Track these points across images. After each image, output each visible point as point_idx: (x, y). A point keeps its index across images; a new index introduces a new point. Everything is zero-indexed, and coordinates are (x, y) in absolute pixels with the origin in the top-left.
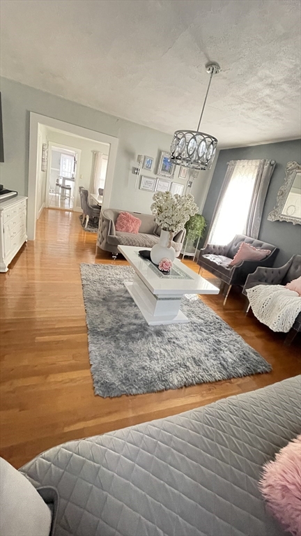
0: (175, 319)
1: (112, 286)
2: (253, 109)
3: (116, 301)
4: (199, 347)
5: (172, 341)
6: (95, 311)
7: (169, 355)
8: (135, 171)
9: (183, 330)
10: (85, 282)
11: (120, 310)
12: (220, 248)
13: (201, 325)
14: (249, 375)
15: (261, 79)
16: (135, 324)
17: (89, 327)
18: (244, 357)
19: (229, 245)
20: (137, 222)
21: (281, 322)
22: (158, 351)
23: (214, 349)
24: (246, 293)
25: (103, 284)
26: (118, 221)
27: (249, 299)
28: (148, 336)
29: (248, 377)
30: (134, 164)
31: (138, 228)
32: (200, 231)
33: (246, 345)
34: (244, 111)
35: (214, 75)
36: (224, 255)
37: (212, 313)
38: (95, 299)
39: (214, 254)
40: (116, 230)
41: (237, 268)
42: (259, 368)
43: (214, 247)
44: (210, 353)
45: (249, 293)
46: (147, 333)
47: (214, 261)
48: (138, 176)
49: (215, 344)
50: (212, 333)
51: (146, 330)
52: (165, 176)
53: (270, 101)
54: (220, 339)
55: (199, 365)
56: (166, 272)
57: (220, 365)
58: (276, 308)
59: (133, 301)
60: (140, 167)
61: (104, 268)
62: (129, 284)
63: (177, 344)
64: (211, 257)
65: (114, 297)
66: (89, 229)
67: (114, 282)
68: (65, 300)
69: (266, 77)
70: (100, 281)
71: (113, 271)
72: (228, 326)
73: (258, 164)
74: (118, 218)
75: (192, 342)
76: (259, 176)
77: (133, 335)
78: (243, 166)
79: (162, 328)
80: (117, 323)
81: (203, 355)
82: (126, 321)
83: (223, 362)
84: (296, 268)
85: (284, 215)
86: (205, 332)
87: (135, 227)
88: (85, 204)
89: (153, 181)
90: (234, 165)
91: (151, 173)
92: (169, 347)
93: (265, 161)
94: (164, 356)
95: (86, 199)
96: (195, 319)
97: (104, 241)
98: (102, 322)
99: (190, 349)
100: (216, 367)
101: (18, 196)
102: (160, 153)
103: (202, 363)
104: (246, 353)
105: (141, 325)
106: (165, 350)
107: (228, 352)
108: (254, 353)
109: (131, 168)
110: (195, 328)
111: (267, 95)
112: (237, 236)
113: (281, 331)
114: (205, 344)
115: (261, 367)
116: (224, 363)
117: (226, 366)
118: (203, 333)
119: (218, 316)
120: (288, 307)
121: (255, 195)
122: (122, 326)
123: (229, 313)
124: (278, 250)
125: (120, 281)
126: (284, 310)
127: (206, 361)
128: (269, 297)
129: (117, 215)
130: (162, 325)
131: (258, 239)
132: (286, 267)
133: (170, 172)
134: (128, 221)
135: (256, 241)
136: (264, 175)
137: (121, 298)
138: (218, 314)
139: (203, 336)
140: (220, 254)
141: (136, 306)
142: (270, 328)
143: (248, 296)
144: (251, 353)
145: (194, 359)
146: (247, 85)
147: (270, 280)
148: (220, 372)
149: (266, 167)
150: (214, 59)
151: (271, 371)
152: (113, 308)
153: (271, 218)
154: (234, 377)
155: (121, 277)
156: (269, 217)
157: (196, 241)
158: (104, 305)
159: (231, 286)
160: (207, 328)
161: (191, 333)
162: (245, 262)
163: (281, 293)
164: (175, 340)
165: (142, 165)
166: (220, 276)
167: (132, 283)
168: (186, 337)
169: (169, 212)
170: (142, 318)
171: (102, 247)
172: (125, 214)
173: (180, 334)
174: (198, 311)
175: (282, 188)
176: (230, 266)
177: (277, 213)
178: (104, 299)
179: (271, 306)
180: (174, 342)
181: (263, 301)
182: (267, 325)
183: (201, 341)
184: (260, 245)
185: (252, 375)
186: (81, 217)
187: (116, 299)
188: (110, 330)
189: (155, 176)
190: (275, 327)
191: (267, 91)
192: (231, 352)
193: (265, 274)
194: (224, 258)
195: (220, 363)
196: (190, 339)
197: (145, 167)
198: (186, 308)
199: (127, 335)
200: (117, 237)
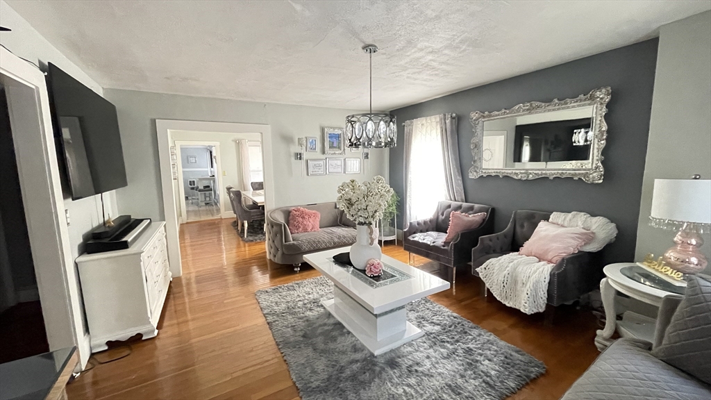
0: (406, 336)
1: (308, 313)
2: (419, 73)
3: (321, 334)
4: (449, 367)
5: (413, 369)
6: (298, 358)
7: (417, 392)
8: (299, 156)
9: (422, 349)
10: (270, 319)
11: (332, 346)
12: (425, 223)
13: (439, 334)
14: (524, 386)
15: (422, 50)
16: (357, 361)
17: (299, 386)
18: (508, 363)
19: (434, 216)
20: (315, 215)
21: (531, 299)
22: (400, 391)
23: (468, 363)
24: (478, 273)
25: (294, 313)
26: (291, 222)
27: (484, 280)
28: (380, 373)
29: (524, 389)
30: (296, 149)
31: (318, 223)
32: (394, 207)
33: (502, 343)
34: (409, 75)
35: (372, 54)
36: (433, 230)
37: (447, 313)
38: (292, 339)
39: (421, 232)
40: (292, 233)
41: (455, 245)
42: (532, 372)
43: (418, 224)
44: (466, 370)
45: (481, 271)
46: (377, 369)
47: (424, 241)
48: (303, 162)
49: (468, 356)
50: (457, 341)
51: (375, 365)
52: (335, 153)
53: (434, 64)
54: (471, 346)
55: (459, 394)
56: (377, 278)
57: (483, 384)
58: (520, 285)
59: (344, 327)
60: (303, 151)
61: (289, 289)
62: (329, 303)
63: (422, 372)
64: (419, 237)
65: (316, 329)
66: (251, 238)
67: (309, 306)
68: (253, 354)
69: (426, 47)
70: (290, 310)
71: (302, 290)
72: (471, 324)
73: (438, 119)
74: (291, 217)
75: (437, 363)
76: (444, 131)
77: (361, 378)
78: (422, 125)
79: (393, 355)
80: (333, 366)
81: (458, 376)
82: (344, 360)
83: (485, 377)
84: (522, 226)
85: (487, 169)
86: (448, 342)
87: (313, 223)
88: (239, 208)
89: (321, 162)
90: (411, 125)
91: (318, 154)
92: (412, 381)
93: (445, 115)
94: (412, 395)
95: (240, 201)
96: (429, 328)
97: (280, 253)
98: (314, 372)
99: (439, 374)
100: (480, 389)
101: (152, 223)
102: (323, 130)
103: (462, 389)
104: (508, 356)
105: (365, 359)
106: (409, 385)
107: (487, 362)
108: (517, 352)
109: (293, 154)
110: (434, 340)
111: (431, 60)
112: (440, 204)
113: (535, 311)
114: (455, 359)
115: (533, 369)
116: (488, 379)
117: (492, 382)
118: (446, 344)
119: (455, 314)
120: (533, 279)
121: (446, 153)
122: (342, 370)
123: (465, 305)
124: (493, 210)
125: (315, 302)
126: (530, 285)
127: (466, 384)
128: (506, 272)
129: (288, 214)
130: (392, 351)
131: (466, 202)
132: (510, 228)
133: (339, 148)
134: (303, 218)
135: (465, 205)
136: (448, 130)
137: (326, 328)
138: (454, 311)
139: (448, 349)
140: (427, 231)
141: (349, 333)
142: (522, 310)
143: (481, 275)
144: (514, 353)
145: (450, 386)
146: (408, 56)
147: (498, 250)
148: (488, 395)
149: (448, 121)
150: (369, 41)
151: (546, 371)
152: (322, 346)
153: (472, 175)
154: (507, 396)
155: (316, 296)
156: (470, 174)
157: (393, 220)
158: (307, 345)
159: (455, 269)
160: (448, 336)
161: (431, 350)
162: (462, 234)
163: (518, 264)
164: (416, 368)
165: (304, 148)
166: (437, 259)
167: (332, 301)
168: (428, 357)
169: (361, 204)
170: (363, 349)
171: (278, 260)
172: (298, 210)
173: (418, 356)
174: (428, 314)
175: (474, 140)
176: (446, 243)
177: (477, 168)
178: (304, 336)
179: (513, 282)
180: (416, 371)
181: (501, 279)
182: (517, 307)
183: (448, 357)
184: (471, 208)
185: (527, 384)
186: (235, 224)
187: (319, 331)
188: (328, 379)
189: (323, 157)
190: (527, 308)
191: (430, 57)
192: (489, 360)
193: (491, 243)
194: (434, 234)
195: (484, 381)
196: (433, 359)
197: (308, 149)
198: (413, 315)
199: (352, 380)
200: (295, 243)
